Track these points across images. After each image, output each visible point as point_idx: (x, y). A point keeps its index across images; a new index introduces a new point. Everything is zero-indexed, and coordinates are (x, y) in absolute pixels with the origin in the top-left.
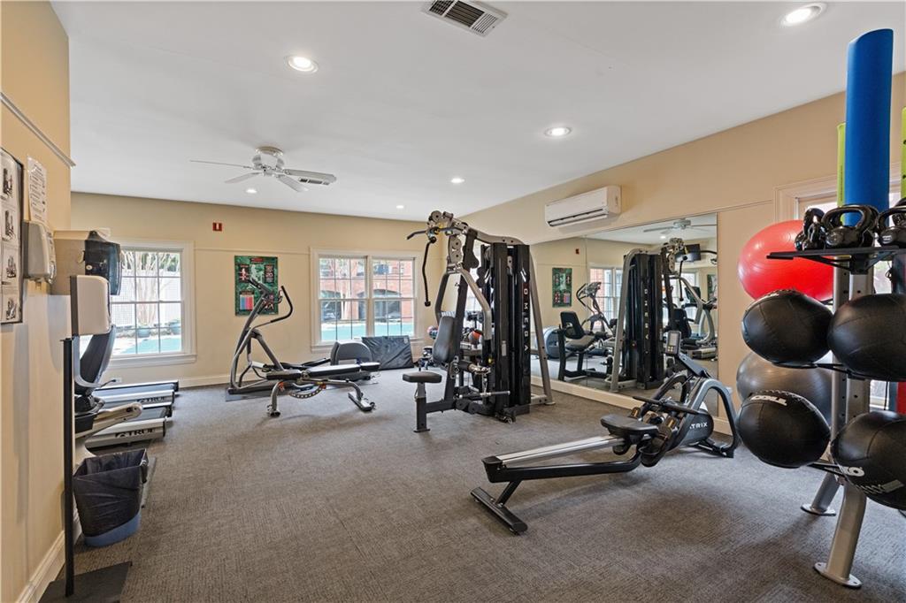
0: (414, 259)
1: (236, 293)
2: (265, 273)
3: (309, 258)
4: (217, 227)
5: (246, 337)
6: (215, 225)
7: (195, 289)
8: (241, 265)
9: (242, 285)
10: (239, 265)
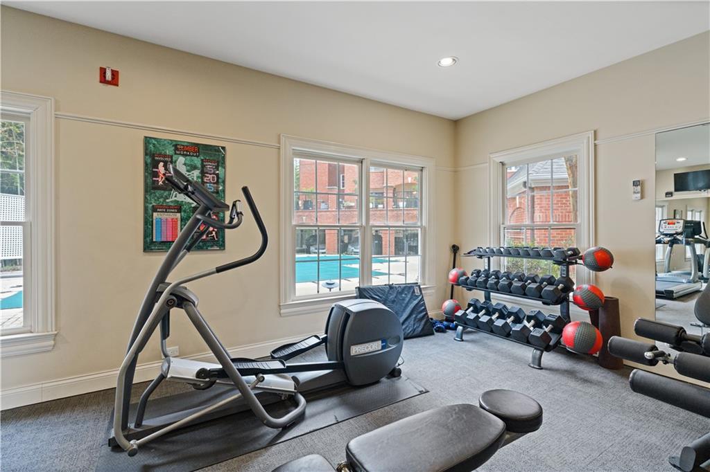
0: (422, 169)
1: (146, 209)
2: (203, 173)
3: (279, 153)
4: (110, 79)
5: (157, 306)
6: (103, 71)
7: (57, 197)
8: (154, 155)
9: (158, 193)
10: (153, 156)
